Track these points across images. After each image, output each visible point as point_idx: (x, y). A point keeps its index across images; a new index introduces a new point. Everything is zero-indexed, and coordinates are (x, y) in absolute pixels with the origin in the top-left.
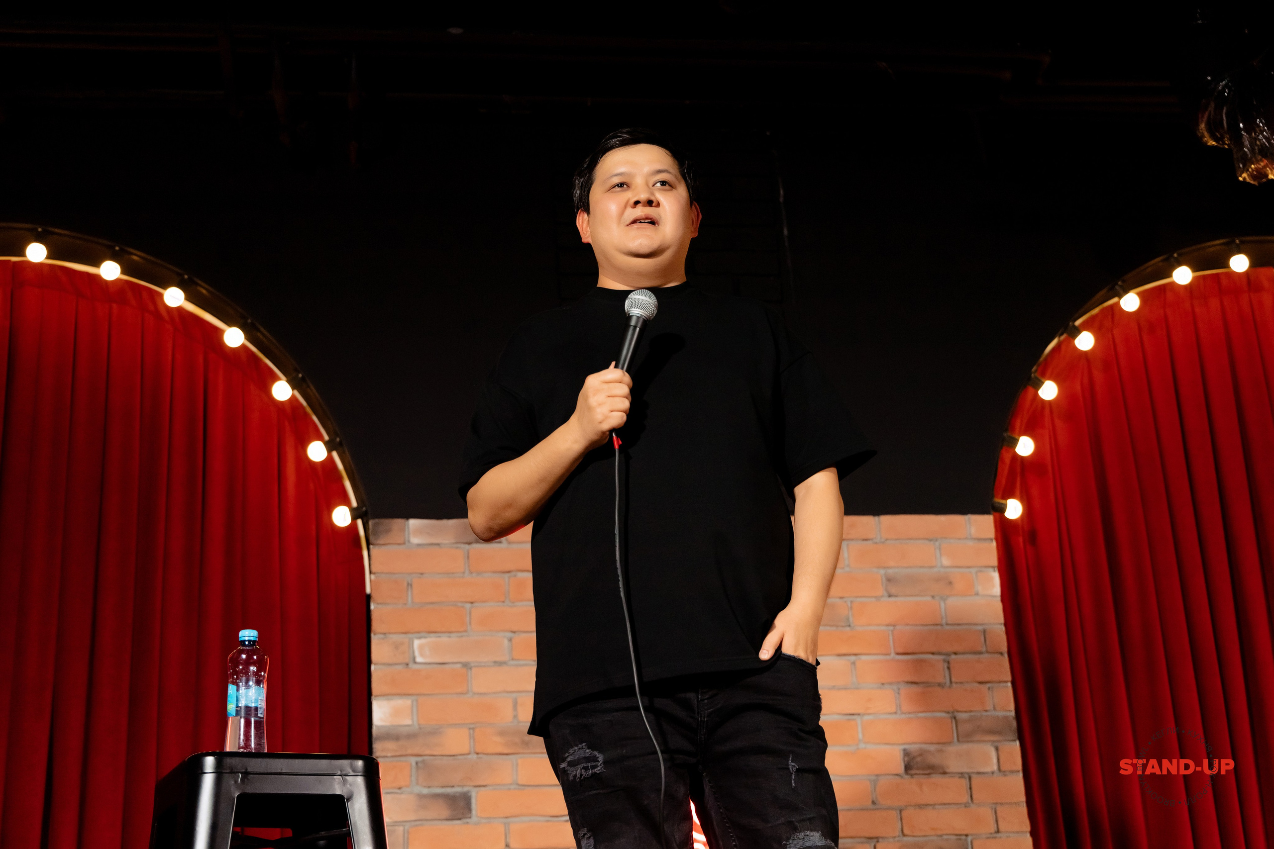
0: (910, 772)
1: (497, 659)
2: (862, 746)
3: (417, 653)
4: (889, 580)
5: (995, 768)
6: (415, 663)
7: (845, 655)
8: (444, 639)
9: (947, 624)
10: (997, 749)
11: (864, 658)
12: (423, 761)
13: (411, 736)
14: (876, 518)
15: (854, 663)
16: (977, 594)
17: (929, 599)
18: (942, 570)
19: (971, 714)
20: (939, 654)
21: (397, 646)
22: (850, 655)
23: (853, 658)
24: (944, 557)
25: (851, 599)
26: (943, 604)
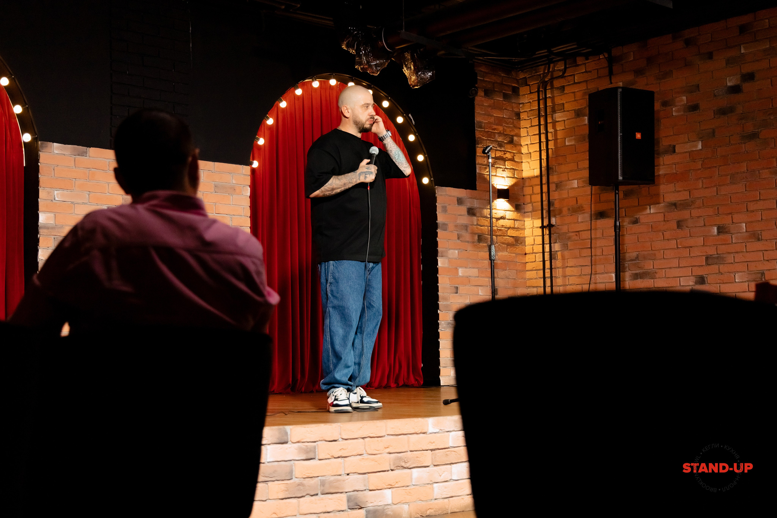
1: (84, 202)
3: (56, 197)
4: (216, 186)
6: (55, 200)
8: (65, 192)
9: (232, 204)
12: (56, 238)
13: (53, 228)
14: (213, 163)
16: (243, 195)
17: (227, 194)
18: (232, 184)
21: (49, 193)
24: (233, 180)
25: (203, 192)
26: (232, 197)
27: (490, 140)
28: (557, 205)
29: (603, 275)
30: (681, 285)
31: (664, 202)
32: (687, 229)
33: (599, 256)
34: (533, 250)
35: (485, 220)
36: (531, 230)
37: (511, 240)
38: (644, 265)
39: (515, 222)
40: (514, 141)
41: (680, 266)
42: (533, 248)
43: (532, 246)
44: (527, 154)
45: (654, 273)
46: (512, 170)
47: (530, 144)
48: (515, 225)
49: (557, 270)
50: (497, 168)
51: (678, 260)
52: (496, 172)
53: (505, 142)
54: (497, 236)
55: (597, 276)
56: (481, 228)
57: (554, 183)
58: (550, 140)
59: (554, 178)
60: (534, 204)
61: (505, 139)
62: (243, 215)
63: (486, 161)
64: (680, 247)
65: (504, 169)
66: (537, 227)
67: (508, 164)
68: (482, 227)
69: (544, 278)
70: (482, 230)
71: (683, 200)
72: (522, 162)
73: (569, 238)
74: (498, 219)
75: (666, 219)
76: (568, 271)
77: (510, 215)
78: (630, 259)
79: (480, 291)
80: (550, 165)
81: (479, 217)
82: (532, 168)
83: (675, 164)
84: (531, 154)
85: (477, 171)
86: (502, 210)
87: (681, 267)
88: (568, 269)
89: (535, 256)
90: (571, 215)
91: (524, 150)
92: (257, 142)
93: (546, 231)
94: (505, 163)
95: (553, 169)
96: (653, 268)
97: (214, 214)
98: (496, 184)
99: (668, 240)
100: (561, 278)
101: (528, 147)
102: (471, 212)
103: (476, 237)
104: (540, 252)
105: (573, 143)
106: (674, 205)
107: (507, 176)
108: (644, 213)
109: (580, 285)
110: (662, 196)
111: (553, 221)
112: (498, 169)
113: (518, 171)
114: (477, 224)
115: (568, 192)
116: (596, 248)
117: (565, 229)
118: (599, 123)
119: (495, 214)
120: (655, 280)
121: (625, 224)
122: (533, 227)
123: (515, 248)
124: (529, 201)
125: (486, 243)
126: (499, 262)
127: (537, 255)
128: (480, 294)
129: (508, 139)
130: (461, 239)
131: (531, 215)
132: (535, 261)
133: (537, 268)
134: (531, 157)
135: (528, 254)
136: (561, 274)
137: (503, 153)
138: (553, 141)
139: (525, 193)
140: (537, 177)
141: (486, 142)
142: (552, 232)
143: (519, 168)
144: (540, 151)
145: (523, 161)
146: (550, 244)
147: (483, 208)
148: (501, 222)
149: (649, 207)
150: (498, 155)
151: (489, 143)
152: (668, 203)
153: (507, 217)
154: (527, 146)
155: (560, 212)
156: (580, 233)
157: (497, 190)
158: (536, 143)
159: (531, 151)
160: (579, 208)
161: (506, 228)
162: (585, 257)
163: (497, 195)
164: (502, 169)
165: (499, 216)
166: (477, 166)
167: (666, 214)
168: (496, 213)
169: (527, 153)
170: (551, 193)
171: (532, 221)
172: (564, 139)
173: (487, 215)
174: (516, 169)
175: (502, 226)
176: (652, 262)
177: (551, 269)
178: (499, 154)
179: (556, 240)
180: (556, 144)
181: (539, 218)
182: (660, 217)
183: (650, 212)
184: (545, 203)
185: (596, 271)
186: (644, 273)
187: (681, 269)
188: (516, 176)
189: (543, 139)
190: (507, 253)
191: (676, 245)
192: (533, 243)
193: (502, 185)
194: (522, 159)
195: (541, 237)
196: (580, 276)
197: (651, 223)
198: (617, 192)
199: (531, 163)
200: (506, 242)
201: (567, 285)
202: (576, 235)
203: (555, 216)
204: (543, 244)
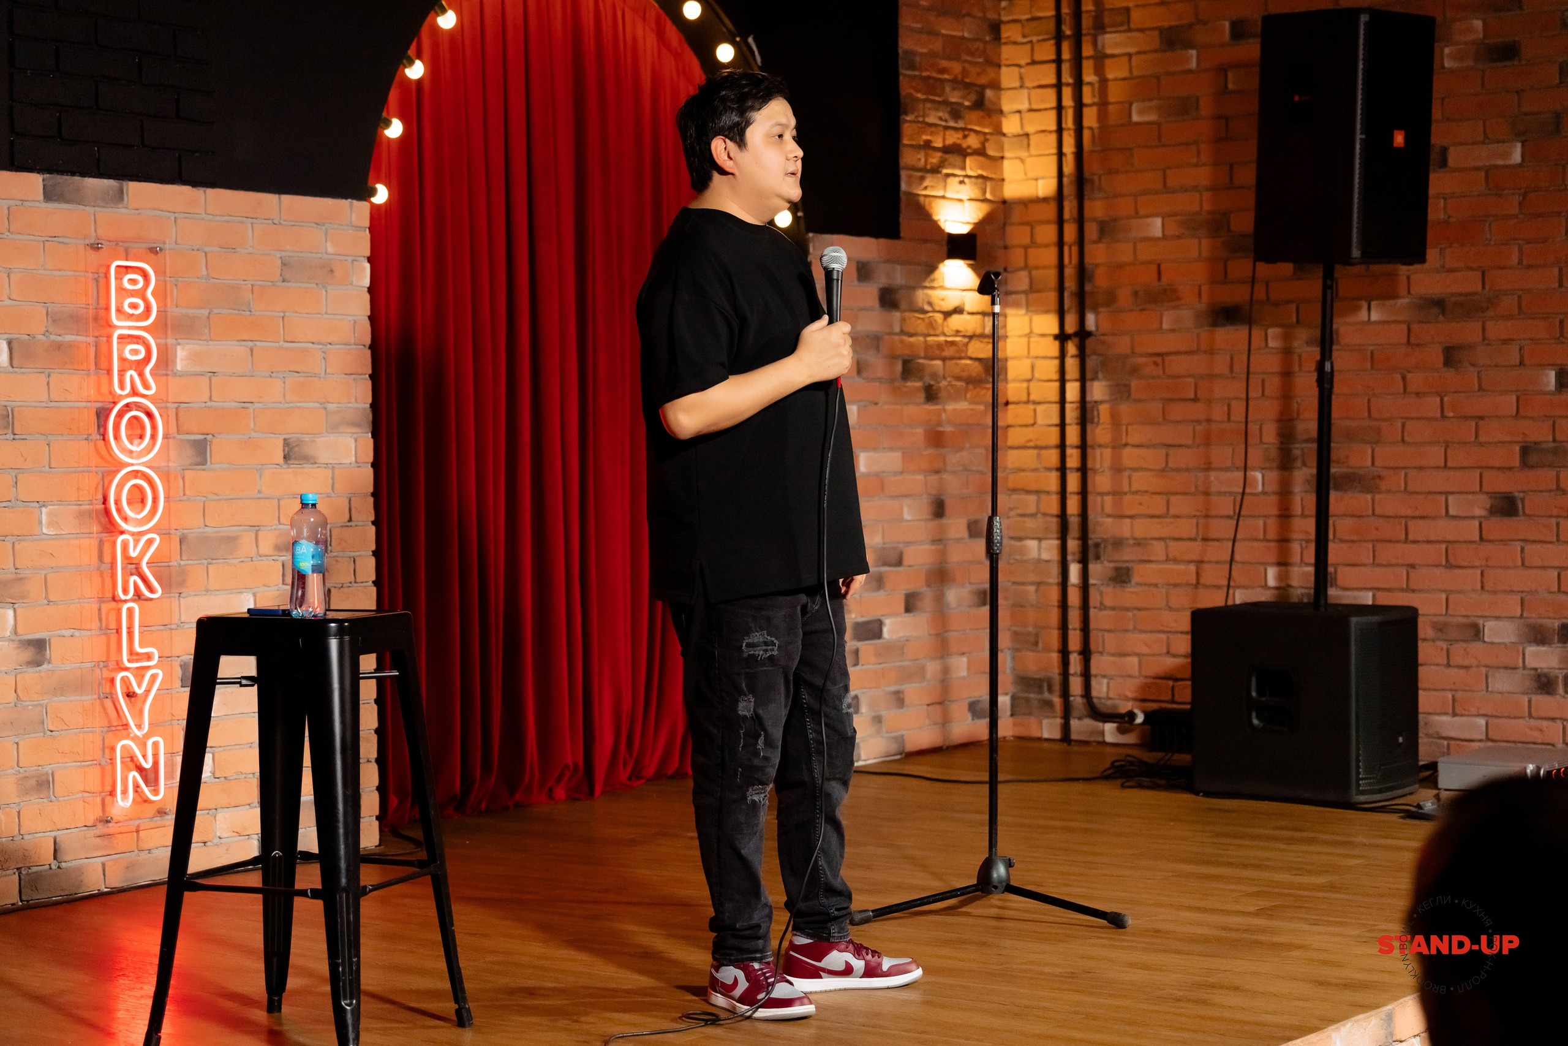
0: (289, 462)
2: (253, 435)
4: (284, 264)
5: (354, 459)
7: (243, 341)
9: (326, 314)
10: (356, 440)
11: (258, 344)
14: (276, 196)
15: (252, 350)
16: (351, 284)
17: (314, 286)
18: (325, 256)
19: (339, 405)
20: (320, 344)
22: (246, 341)
23: (250, 344)
24: (329, 244)
25: (253, 283)
26: (324, 292)
27: (933, 101)
28: (1101, 280)
29: (1229, 474)
30: (1452, 512)
31: (1409, 292)
32: (1472, 369)
33: (1222, 422)
34: (1029, 394)
35: (919, 318)
36: (1025, 340)
37: (976, 368)
38: (1347, 457)
39: (984, 320)
40: (987, 102)
41: (1449, 464)
42: (1028, 388)
43: (1025, 385)
44: (1020, 138)
45: (1374, 478)
46: (980, 181)
47: (1031, 110)
48: (984, 328)
49: (1098, 451)
50: (948, 175)
51: (1443, 450)
52: (945, 186)
53: (967, 103)
54: (944, 359)
55: (1213, 475)
56: (910, 342)
57: (1094, 220)
58: (1086, 105)
59: (1096, 208)
60: (1034, 273)
61: (964, 97)
62: (353, 341)
63: (923, 160)
64: (1451, 414)
65: (961, 179)
66: (1043, 335)
67: (972, 166)
68: (912, 339)
69: (1062, 469)
70: (911, 345)
71: (1461, 295)
72: (1002, 158)
73: (1135, 370)
74: (947, 314)
75: (1412, 340)
76: (1129, 456)
77: (975, 301)
78: (1305, 437)
79: (905, 510)
80: (1087, 173)
81: (905, 311)
82: (1031, 175)
83: (1445, 199)
84: (1029, 139)
85: (904, 187)
86: (956, 289)
87: (1449, 468)
88: (1127, 451)
89: (1035, 410)
90: (1141, 310)
91: (1011, 125)
92: (385, 129)
93: (1071, 348)
94: (965, 162)
95: (1092, 181)
96: (1373, 463)
97: (282, 343)
98: (946, 221)
99: (1418, 394)
100: (1108, 474)
101: (1021, 119)
102: (889, 299)
103: (899, 367)
104: (1048, 400)
105: (1153, 117)
106: (1439, 305)
107: (968, 198)
108: (1352, 319)
109: (1164, 497)
110: (1404, 278)
111: (1091, 320)
112: (951, 180)
113: (993, 183)
114: (903, 332)
115: (1135, 249)
116: (1210, 401)
117: (1122, 345)
118: (1296, 98)
119: (942, 303)
120: (1377, 497)
121: (1296, 344)
122: (1031, 332)
123: (985, 388)
124: (1022, 264)
125: (921, 379)
126: (948, 429)
127: (1040, 409)
128: (907, 516)
129: (973, 97)
130: (864, 374)
131: (1024, 301)
132: (1033, 425)
133: (1039, 443)
134: (1029, 145)
135: (1013, 403)
136: (1107, 463)
137: (960, 135)
138: (1095, 108)
139: (1010, 242)
140: (1045, 200)
141: (924, 108)
142: (1088, 351)
143: (995, 173)
144: (1060, 130)
145: (1007, 154)
146: (1083, 380)
147: (914, 288)
148: (956, 321)
149: (1365, 305)
150: (950, 141)
151: (929, 109)
152: (1421, 298)
153: (968, 308)
154: (1017, 115)
155: (1111, 298)
156: (1167, 359)
157: (946, 236)
158: (1046, 109)
159: (1030, 129)
160: (1165, 291)
161: (964, 336)
162: (1177, 422)
163: (945, 249)
164: (957, 179)
165: (949, 305)
166: (903, 174)
167: (1415, 327)
168: (943, 300)
169: (1019, 135)
170: (1088, 248)
171: (1027, 318)
172: (1127, 105)
173: (923, 303)
174: (990, 176)
175: (958, 331)
176: (1370, 451)
177: (1083, 447)
178: (952, 138)
179: (1097, 373)
180: (1102, 116)
181: (1047, 312)
182: (1398, 334)
183: (1369, 319)
184: (1070, 272)
185: (1210, 463)
186: (1346, 476)
187: (1451, 473)
188: (988, 196)
189: (1068, 101)
190: (966, 403)
191: (1439, 411)
192: (1029, 376)
193: (958, 222)
194: (1002, 149)
195: (1056, 362)
196: (1163, 470)
197: (1371, 348)
198: (1329, 283)
199: (1029, 161)
200: (964, 374)
201: (1126, 494)
202: (1155, 363)
203: (1095, 309)
204: (1063, 381)
